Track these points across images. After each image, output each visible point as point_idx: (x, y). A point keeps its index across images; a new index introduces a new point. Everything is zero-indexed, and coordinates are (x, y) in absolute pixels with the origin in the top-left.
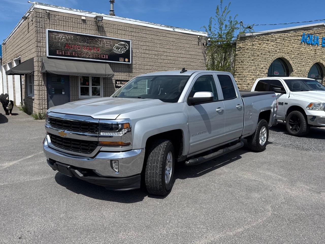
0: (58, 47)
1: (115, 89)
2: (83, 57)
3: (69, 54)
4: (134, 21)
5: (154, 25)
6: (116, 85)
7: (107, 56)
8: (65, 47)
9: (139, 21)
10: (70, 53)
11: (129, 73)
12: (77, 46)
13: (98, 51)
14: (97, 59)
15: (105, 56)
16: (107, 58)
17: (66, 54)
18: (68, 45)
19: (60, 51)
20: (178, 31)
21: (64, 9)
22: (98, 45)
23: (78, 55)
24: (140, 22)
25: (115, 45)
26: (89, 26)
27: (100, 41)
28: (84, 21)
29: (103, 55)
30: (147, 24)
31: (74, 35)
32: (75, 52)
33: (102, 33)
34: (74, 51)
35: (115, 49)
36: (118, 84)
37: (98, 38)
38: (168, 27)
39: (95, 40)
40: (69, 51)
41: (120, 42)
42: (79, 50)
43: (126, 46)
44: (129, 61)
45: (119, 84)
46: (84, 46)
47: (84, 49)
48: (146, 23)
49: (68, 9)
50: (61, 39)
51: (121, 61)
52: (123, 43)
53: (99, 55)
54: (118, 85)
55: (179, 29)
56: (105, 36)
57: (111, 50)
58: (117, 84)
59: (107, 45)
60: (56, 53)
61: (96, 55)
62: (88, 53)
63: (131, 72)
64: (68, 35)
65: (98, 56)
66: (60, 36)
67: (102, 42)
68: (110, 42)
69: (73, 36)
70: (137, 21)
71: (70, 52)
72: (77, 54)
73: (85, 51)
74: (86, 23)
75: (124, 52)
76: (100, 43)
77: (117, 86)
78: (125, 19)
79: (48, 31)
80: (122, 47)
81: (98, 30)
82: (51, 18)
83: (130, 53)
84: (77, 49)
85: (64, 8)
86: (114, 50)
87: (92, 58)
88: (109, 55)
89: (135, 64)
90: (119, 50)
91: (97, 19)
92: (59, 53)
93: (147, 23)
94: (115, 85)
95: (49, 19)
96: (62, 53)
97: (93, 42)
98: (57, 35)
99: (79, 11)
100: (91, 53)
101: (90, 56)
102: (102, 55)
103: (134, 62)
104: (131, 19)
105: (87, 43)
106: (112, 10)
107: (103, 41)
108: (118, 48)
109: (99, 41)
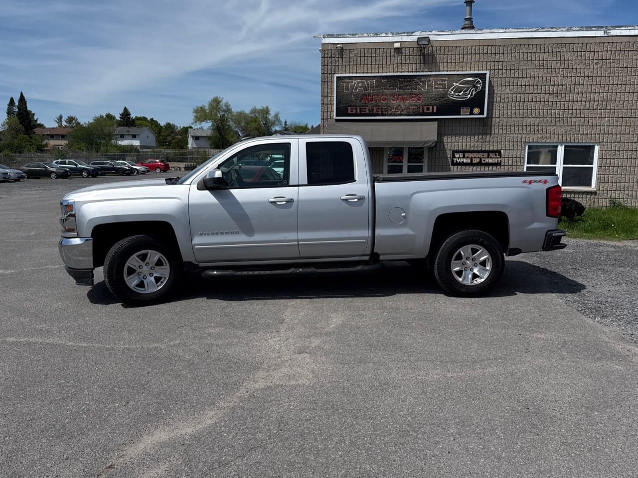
0: (351, 101)
1: (450, 168)
2: (391, 115)
3: (367, 112)
4: (500, 33)
5: (549, 31)
6: (453, 161)
7: (435, 107)
8: (361, 100)
9: (513, 30)
10: (368, 110)
11: (484, 136)
12: (382, 96)
13: (419, 100)
14: (415, 116)
15: (431, 107)
16: (435, 111)
17: (362, 112)
18: (366, 96)
19: (352, 108)
20: (620, 32)
21: (366, 37)
22: (419, 89)
23: (382, 111)
24: (516, 30)
25: (454, 85)
26: (408, 57)
27: (424, 82)
28: (399, 50)
29: (428, 107)
30: (533, 32)
31: (377, 79)
32: (377, 108)
33: (430, 66)
34: (376, 106)
35: (452, 92)
36: (457, 158)
37: (421, 77)
38: (589, 29)
39: (414, 80)
40: (368, 106)
41: (464, 78)
42: (384, 102)
43: (477, 83)
44: (482, 113)
45: (459, 158)
46: (393, 95)
47: (394, 101)
48: (529, 30)
49: (372, 35)
50: (356, 88)
51: (464, 115)
52: (470, 79)
53: (419, 108)
54: (456, 160)
55: (622, 28)
56: (436, 71)
57: (445, 95)
58: (455, 158)
59: (437, 87)
60: (348, 112)
61: (414, 109)
62: (400, 106)
63: (488, 134)
64: (366, 80)
65: (418, 110)
66: (355, 83)
67: (428, 83)
68: (442, 81)
69: (376, 81)
70: (507, 30)
71: (369, 108)
72: (380, 110)
73: (394, 103)
74: (402, 54)
75: (471, 95)
76: (424, 86)
77: (455, 162)
78: (480, 32)
79: (337, 77)
80: (468, 88)
81: (424, 62)
82: (344, 56)
83: (485, 97)
84: (382, 101)
85: (366, 35)
86: (449, 94)
87: (406, 115)
88: (440, 105)
89: (499, 118)
90: (461, 94)
91: (420, 44)
92: (351, 111)
93: (533, 30)
94: (450, 161)
95: (342, 58)
96: (357, 111)
97: (409, 86)
98: (350, 82)
99: (391, 35)
100: (405, 105)
101: (402, 111)
102: (425, 107)
103: (496, 113)
104: (494, 29)
105: (400, 88)
106: (468, 17)
107: (430, 81)
108: (458, 90)
109: (421, 82)
